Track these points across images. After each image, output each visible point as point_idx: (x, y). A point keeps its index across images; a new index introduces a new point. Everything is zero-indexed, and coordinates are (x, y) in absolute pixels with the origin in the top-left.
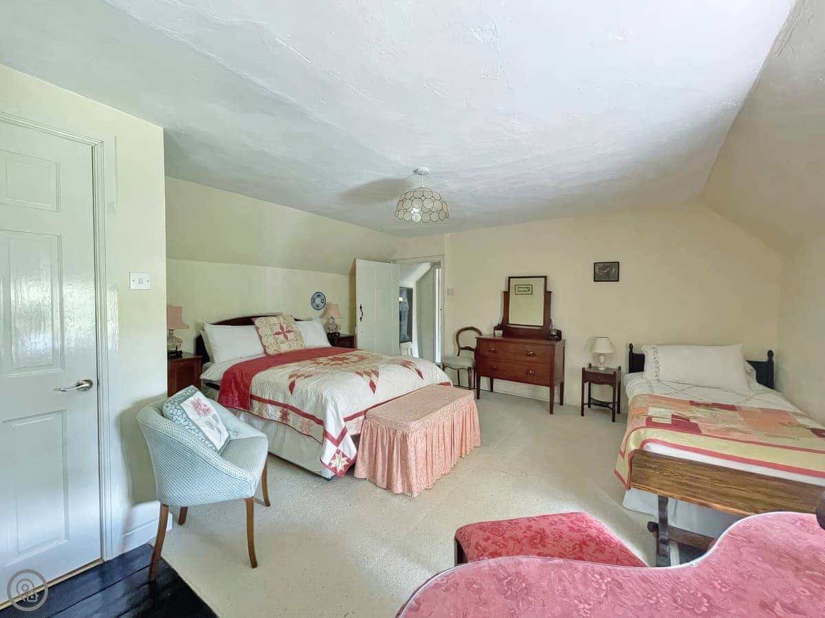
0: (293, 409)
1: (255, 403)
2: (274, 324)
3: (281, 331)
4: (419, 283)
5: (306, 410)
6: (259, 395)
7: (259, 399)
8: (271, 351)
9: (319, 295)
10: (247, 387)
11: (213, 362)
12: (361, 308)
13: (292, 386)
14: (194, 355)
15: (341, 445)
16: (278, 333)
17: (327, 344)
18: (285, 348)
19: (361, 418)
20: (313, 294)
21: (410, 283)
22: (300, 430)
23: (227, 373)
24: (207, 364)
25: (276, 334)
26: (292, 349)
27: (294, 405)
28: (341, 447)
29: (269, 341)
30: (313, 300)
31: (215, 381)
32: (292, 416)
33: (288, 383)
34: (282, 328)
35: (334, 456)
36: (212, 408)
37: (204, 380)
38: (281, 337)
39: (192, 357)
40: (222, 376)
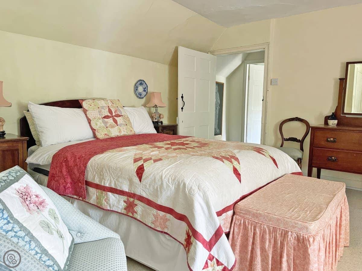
0: (141, 199)
1: (92, 191)
2: (103, 107)
3: (109, 115)
4: (229, 78)
5: (162, 201)
6: (97, 181)
7: (97, 187)
8: (101, 135)
9: (141, 82)
10: (83, 172)
11: (40, 145)
12: (182, 97)
13: (140, 172)
14: (18, 136)
15: (214, 249)
16: (106, 117)
17: (154, 131)
18: (115, 132)
19: (230, 213)
20: (135, 82)
21: (222, 79)
22: (153, 226)
23: (56, 157)
24: (32, 148)
25: (105, 117)
26: (122, 134)
27: (144, 195)
28: (214, 252)
29: (98, 124)
30: (136, 88)
31: (43, 166)
32: (140, 208)
33: (134, 167)
34: (110, 111)
35: (207, 263)
36: (48, 200)
37: (31, 164)
38: (110, 121)
39: (16, 137)
40: (50, 160)
